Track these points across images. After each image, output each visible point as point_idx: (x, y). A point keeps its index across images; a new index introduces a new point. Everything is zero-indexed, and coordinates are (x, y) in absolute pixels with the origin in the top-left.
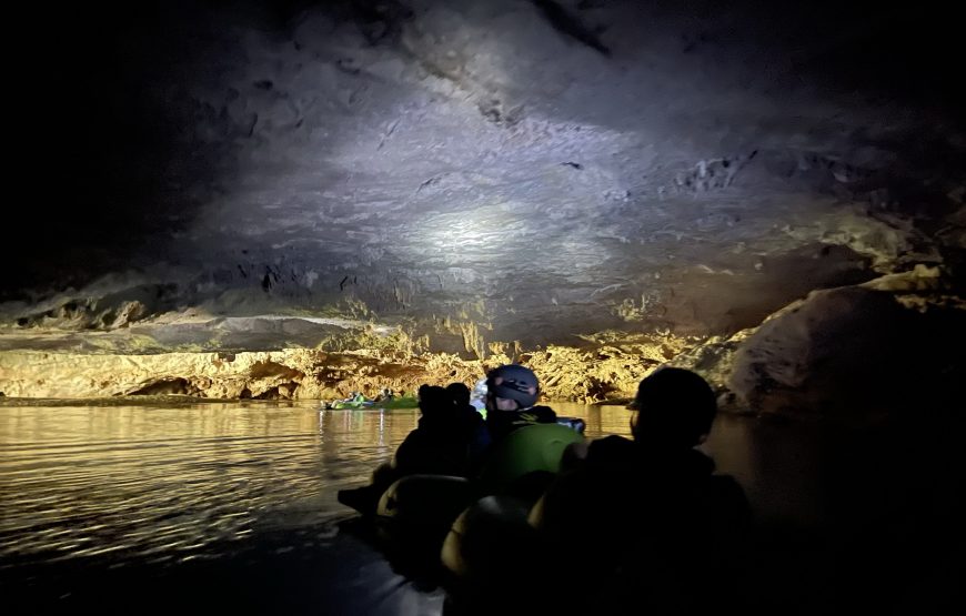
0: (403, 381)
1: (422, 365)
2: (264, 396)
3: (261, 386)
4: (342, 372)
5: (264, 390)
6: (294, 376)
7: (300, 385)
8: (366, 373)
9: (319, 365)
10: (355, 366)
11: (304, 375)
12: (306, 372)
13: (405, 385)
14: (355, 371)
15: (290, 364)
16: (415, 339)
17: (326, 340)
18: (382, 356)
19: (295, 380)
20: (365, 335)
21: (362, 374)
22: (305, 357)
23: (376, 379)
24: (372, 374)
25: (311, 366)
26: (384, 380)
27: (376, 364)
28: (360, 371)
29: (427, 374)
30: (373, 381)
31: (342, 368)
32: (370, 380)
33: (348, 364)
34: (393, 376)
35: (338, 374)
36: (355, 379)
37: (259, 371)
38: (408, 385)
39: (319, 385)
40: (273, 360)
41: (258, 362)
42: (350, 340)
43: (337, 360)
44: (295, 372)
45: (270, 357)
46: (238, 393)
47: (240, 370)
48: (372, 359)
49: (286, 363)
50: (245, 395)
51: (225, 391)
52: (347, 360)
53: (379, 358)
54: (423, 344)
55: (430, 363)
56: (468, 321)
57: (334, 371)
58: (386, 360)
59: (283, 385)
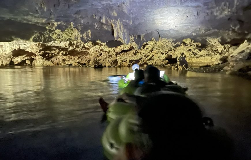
0: (79, 58)
1: (87, 51)
3: (18, 60)
4: (52, 54)
5: (20, 61)
6: (32, 56)
7: (35, 59)
8: (63, 54)
9: (42, 50)
10: (57, 51)
12: (37, 54)
13: (80, 59)
14: (58, 53)
15: (29, 50)
18: (69, 47)
19: (32, 57)
21: (61, 55)
22: (35, 47)
23: (67, 57)
24: (66, 55)
25: (38, 51)
26: (71, 57)
27: (67, 50)
28: (60, 53)
29: (90, 55)
30: (66, 58)
31: (53, 52)
32: (64, 57)
33: (55, 50)
34: (75, 56)
35: (51, 54)
36: (58, 57)
37: (17, 53)
38: (82, 59)
39: (43, 59)
40: (21, 48)
41: (15, 49)
43: (50, 48)
44: (32, 54)
45: (20, 47)
46: (8, 63)
47: (7, 53)
48: (65, 48)
49: (27, 50)
50: (11, 65)
51: (2, 62)
52: (54, 48)
53: (68, 47)
55: (91, 50)
57: (49, 53)
58: (71, 48)
59: (27, 59)
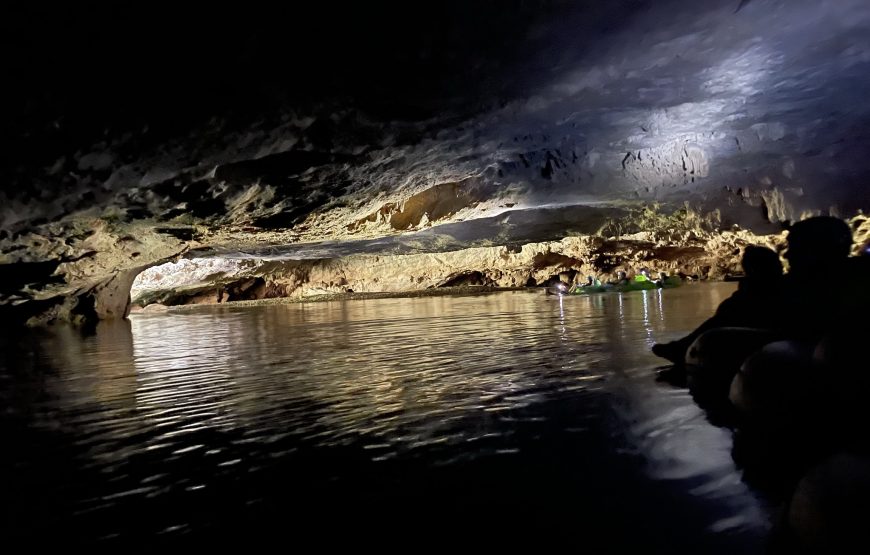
0: (679, 263)
1: (700, 245)
2: (546, 284)
3: (543, 275)
4: (618, 257)
5: (547, 277)
6: (572, 264)
7: (579, 272)
8: (642, 258)
9: (596, 252)
10: (630, 252)
11: (582, 263)
12: (584, 260)
13: (683, 267)
14: (631, 256)
15: (568, 253)
16: (703, 215)
17: (605, 226)
18: (657, 240)
19: (573, 267)
20: (645, 218)
21: (637, 259)
22: (582, 246)
23: (652, 263)
24: (648, 258)
25: (588, 253)
26: (660, 263)
27: (651, 248)
28: (636, 256)
29: (706, 255)
30: (650, 264)
31: (618, 254)
32: (646, 264)
33: (623, 249)
34: (669, 259)
35: (614, 259)
36: (631, 264)
37: (542, 261)
38: (686, 267)
39: (596, 271)
40: (552, 250)
41: (540, 253)
42: (629, 224)
43: (612, 247)
44: (574, 261)
45: (550, 248)
46: (525, 282)
47: (525, 261)
48: (647, 244)
49: (565, 253)
50: (531, 285)
51: (513, 281)
52: (623, 246)
53: (654, 242)
54: (713, 220)
55: (709, 243)
56: (771, 188)
57: (610, 258)
58: (662, 243)
59: (563, 273)
